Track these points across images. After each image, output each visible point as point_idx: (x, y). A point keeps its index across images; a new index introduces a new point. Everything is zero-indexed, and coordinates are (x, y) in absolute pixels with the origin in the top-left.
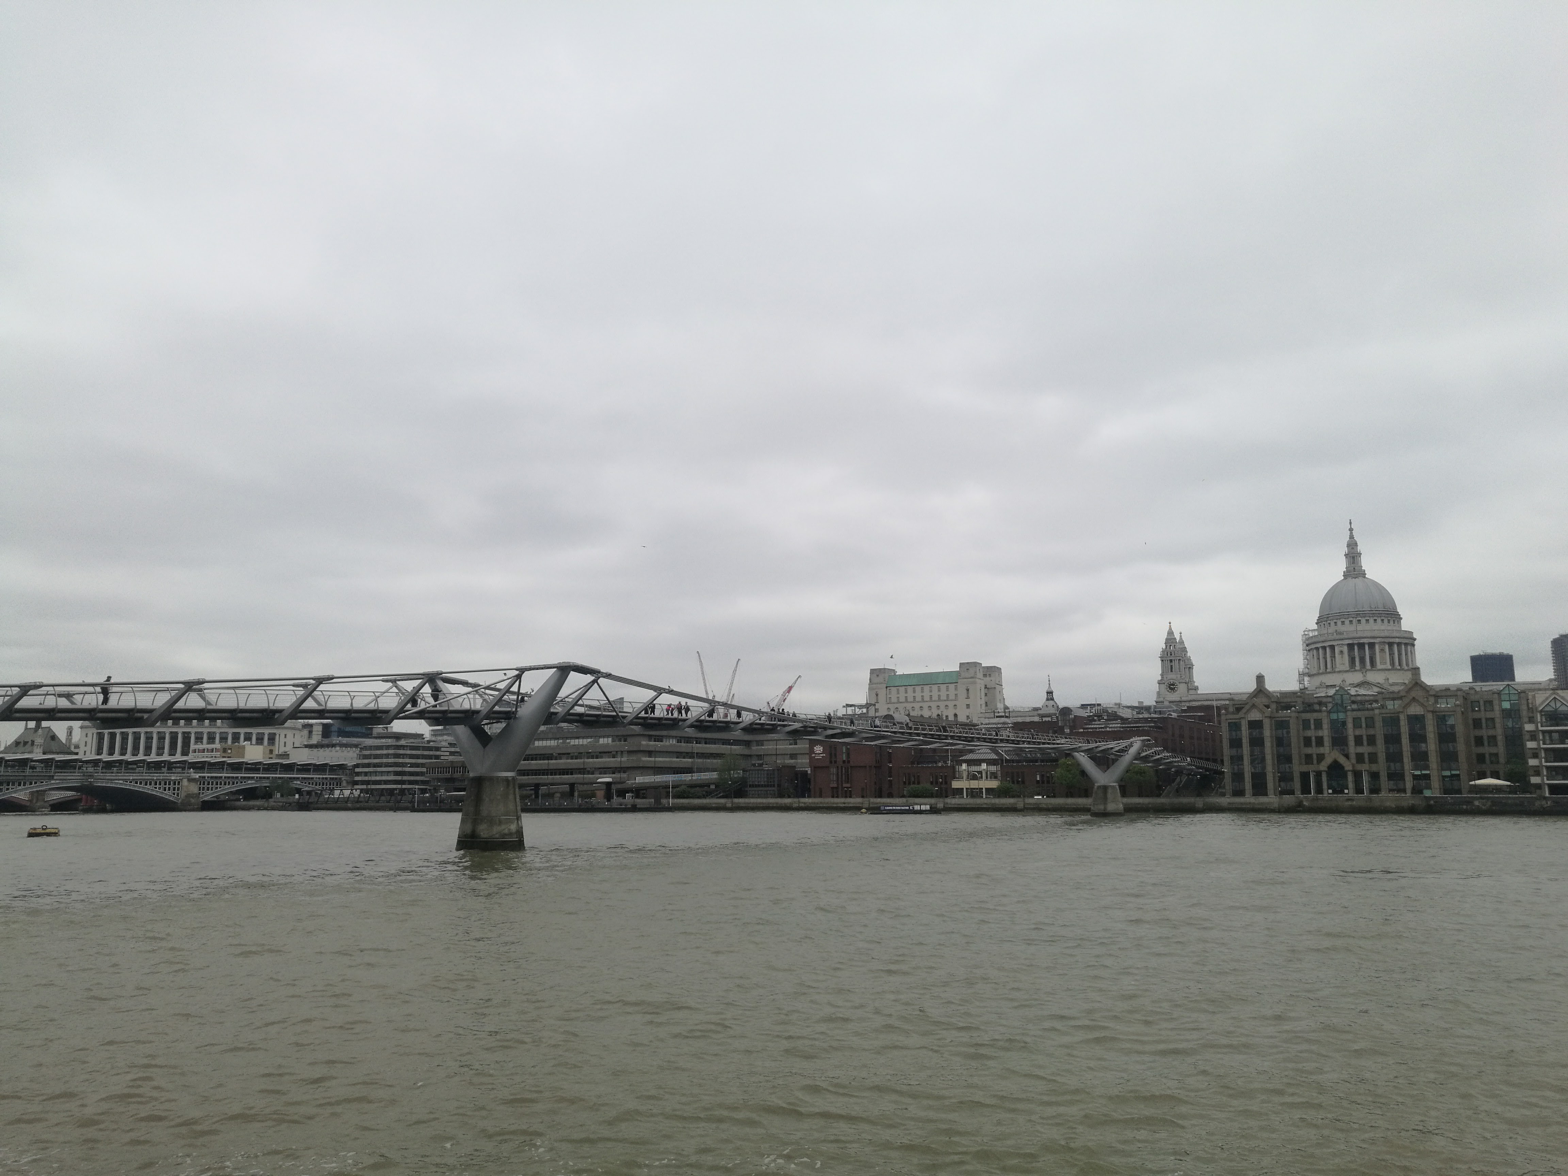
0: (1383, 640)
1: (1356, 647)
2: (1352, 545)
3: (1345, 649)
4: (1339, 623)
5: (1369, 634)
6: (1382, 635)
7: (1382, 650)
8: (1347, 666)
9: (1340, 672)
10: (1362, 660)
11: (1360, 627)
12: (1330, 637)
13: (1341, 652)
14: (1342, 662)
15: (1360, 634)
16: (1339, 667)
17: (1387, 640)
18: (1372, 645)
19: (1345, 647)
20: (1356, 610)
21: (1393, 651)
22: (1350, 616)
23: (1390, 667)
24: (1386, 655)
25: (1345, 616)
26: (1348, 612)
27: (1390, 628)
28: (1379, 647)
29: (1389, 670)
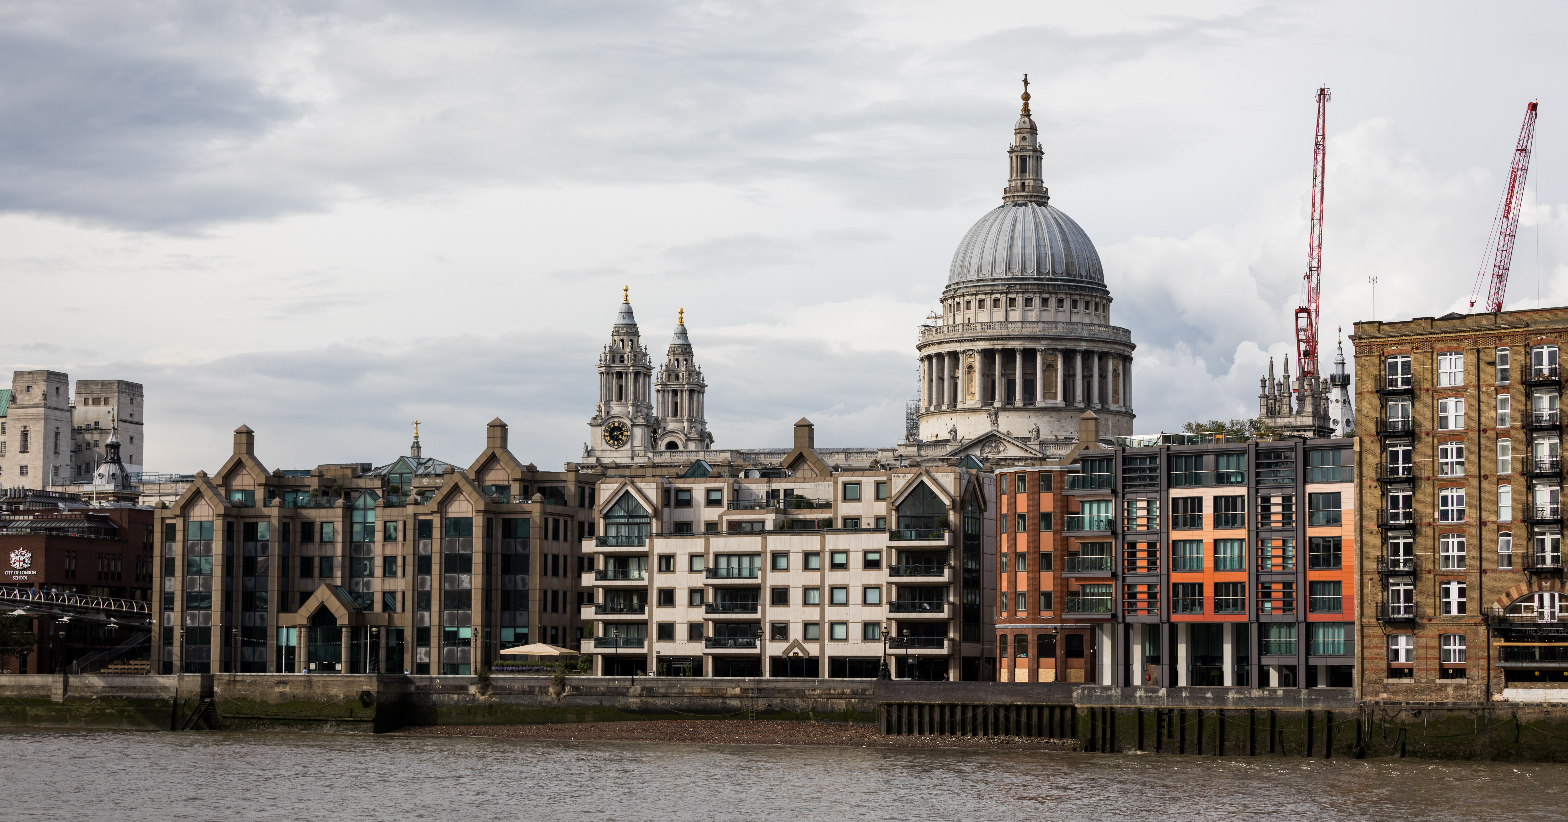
0: (1053, 345)
1: (998, 359)
3: (977, 361)
4: (975, 303)
5: (1028, 330)
6: (1054, 332)
7: (1049, 367)
8: (976, 400)
9: (964, 410)
10: (1010, 385)
11: (1011, 315)
12: (955, 335)
13: (971, 367)
14: (970, 388)
15: (1009, 330)
16: (964, 400)
17: (1061, 346)
18: (1029, 356)
19: (978, 357)
20: (1010, 275)
21: (1074, 369)
22: (996, 288)
23: (1063, 405)
24: (1057, 377)
25: (987, 288)
26: (994, 280)
27: (1075, 319)
28: (1044, 359)
29: (1058, 410)
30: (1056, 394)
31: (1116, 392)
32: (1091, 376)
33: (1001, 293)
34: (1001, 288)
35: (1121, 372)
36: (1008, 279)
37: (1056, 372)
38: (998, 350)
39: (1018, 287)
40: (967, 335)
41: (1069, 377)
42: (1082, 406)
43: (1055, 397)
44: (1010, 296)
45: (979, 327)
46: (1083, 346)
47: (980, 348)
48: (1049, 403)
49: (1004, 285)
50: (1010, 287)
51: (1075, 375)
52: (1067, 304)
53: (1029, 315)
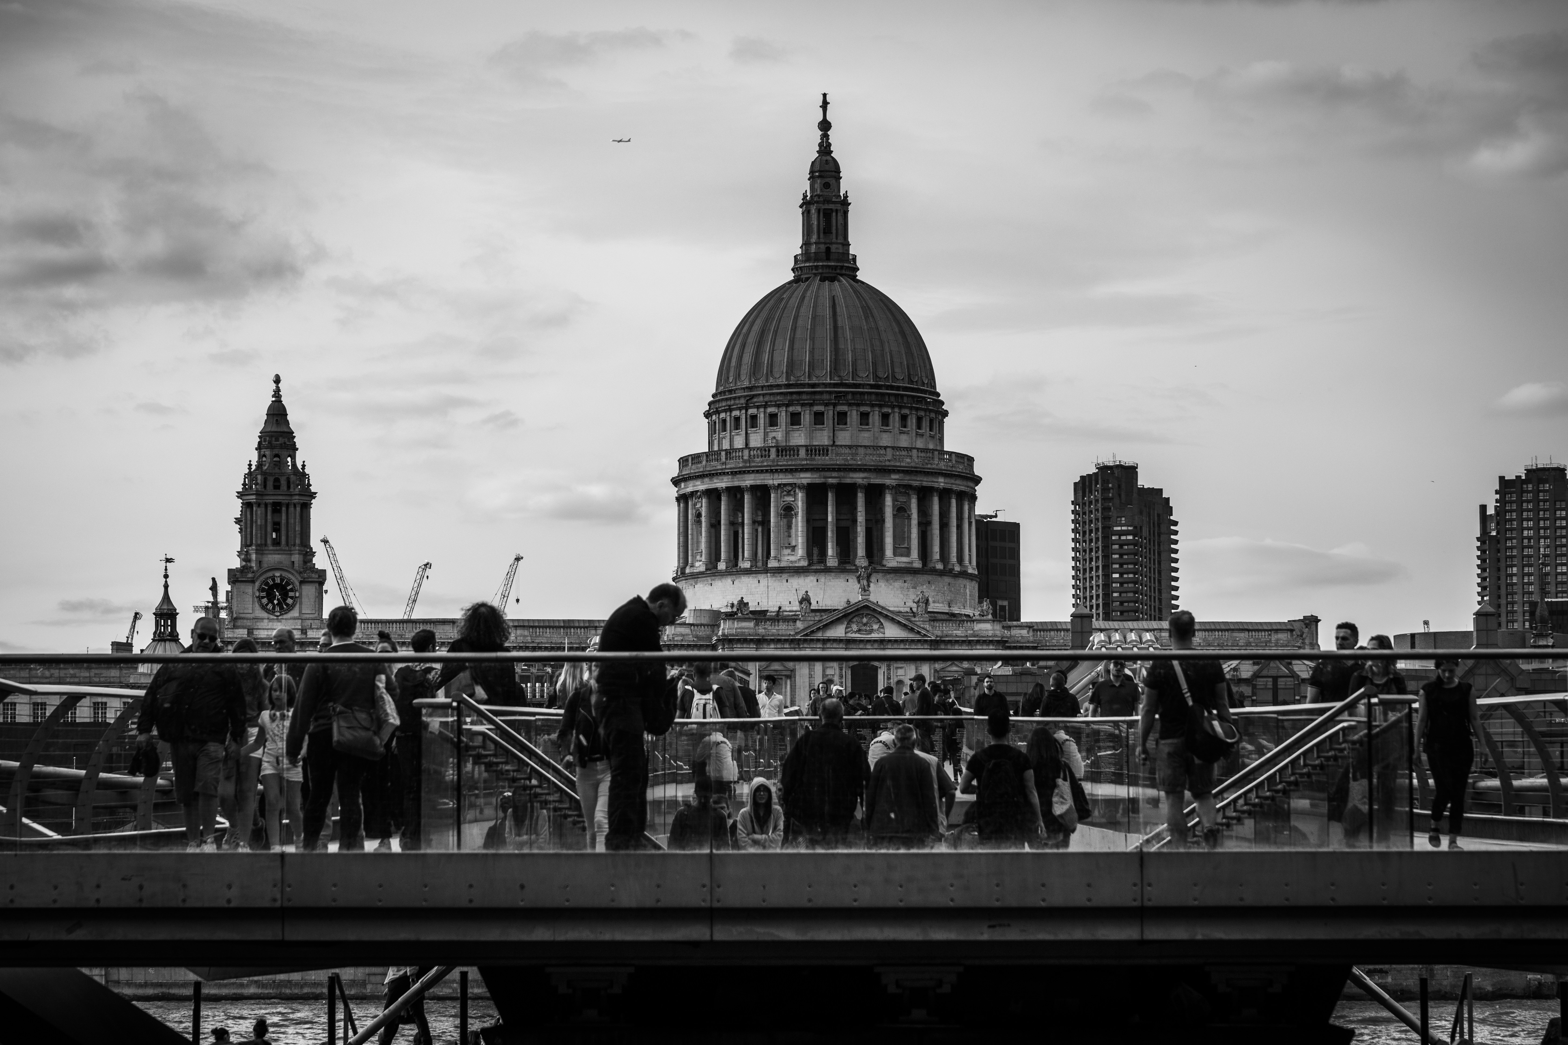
0: (906, 480)
1: (831, 499)
4: (783, 417)
7: (900, 511)
10: (845, 538)
11: (843, 436)
13: (788, 508)
17: (914, 481)
19: (801, 495)
20: (836, 380)
22: (818, 397)
23: (918, 564)
24: (910, 525)
25: (804, 397)
26: (813, 386)
28: (894, 500)
29: (915, 571)
30: (910, 548)
33: (826, 405)
34: (826, 397)
36: (835, 385)
37: (909, 517)
38: (829, 486)
39: (850, 397)
40: (784, 464)
41: (925, 526)
42: (940, 567)
43: (908, 554)
44: (838, 409)
45: (794, 452)
46: (941, 482)
47: (805, 482)
48: (903, 562)
49: (830, 393)
50: (839, 396)
51: (931, 523)
53: (865, 438)
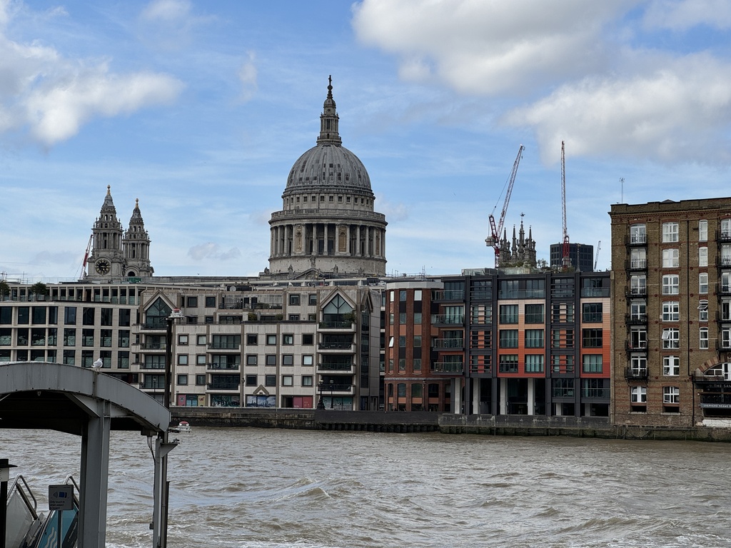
0: (345, 222)
1: (314, 229)
2: (330, 105)
3: (303, 230)
4: (302, 199)
5: (331, 214)
6: (345, 215)
7: (342, 234)
8: (302, 252)
9: (295, 257)
10: (321, 244)
11: (323, 206)
12: (290, 216)
13: (299, 233)
14: (300, 246)
15: (321, 214)
16: (295, 252)
17: (349, 223)
18: (332, 227)
19: (304, 228)
21: (356, 236)
22: (314, 190)
23: (349, 255)
24: (346, 240)
25: (309, 190)
27: (356, 208)
28: (339, 230)
29: (348, 257)
30: (345, 248)
31: (377, 248)
32: (365, 239)
33: (317, 193)
35: (380, 238)
36: (321, 186)
37: (346, 236)
38: (314, 224)
39: (326, 190)
40: (298, 216)
41: (353, 239)
42: (360, 256)
43: (345, 251)
44: (321, 195)
45: (304, 212)
46: (361, 223)
47: (305, 223)
48: (343, 253)
49: (318, 189)
50: (322, 190)
51: (356, 239)
52: (352, 200)
53: (331, 206)
